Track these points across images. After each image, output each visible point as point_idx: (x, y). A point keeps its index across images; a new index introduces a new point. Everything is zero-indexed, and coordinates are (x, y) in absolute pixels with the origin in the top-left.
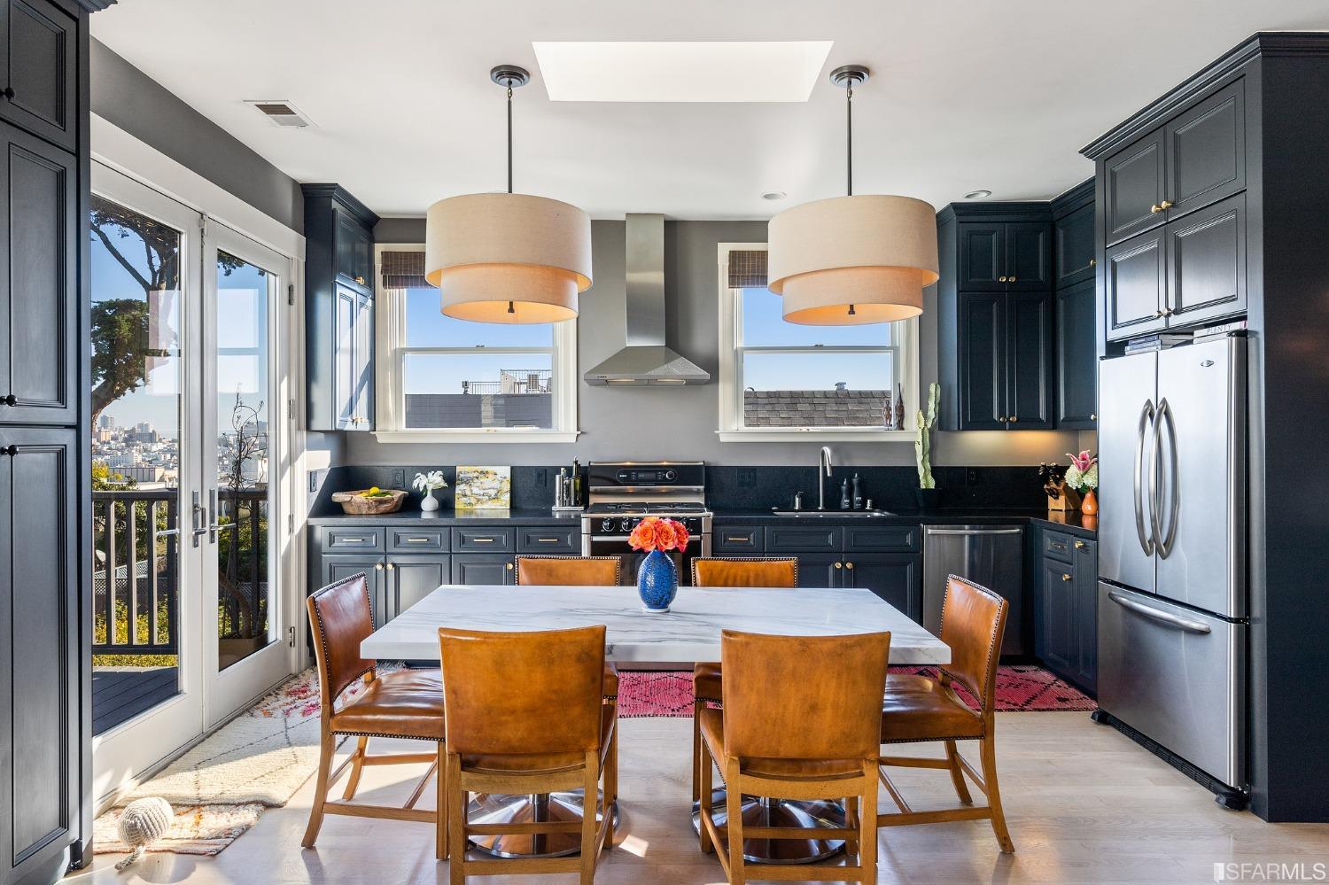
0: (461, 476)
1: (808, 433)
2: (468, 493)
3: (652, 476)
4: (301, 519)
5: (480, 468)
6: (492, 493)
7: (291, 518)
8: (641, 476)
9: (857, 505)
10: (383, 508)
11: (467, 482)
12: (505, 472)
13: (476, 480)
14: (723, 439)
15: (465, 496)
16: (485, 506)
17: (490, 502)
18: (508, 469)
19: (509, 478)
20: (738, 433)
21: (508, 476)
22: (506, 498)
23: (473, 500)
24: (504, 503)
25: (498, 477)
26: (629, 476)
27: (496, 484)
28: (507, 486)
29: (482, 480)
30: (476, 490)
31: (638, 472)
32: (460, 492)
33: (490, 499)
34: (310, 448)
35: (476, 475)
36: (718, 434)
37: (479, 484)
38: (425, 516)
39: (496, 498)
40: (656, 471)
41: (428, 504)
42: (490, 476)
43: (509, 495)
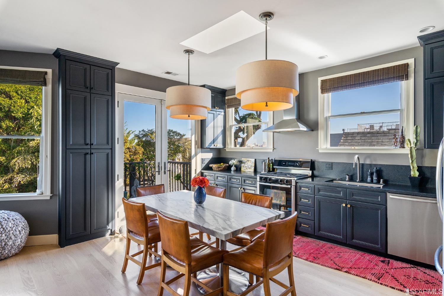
0: (243, 161)
1: (355, 149)
2: (244, 166)
3: (293, 164)
4: (199, 170)
5: (247, 159)
6: (250, 166)
7: (196, 170)
8: (289, 164)
9: (374, 181)
10: (220, 169)
11: (244, 163)
13: (246, 163)
14: (320, 151)
16: (248, 170)
18: (254, 160)
19: (254, 162)
20: (326, 149)
22: (253, 168)
23: (245, 168)
24: (252, 170)
25: (252, 162)
26: (286, 163)
27: (251, 164)
28: (253, 165)
29: (248, 163)
30: (246, 166)
31: (288, 162)
32: (242, 166)
33: (249, 168)
34: (202, 152)
35: (246, 161)
36: (318, 149)
38: (232, 172)
39: (251, 168)
40: (294, 162)
41: (233, 168)
42: (250, 161)
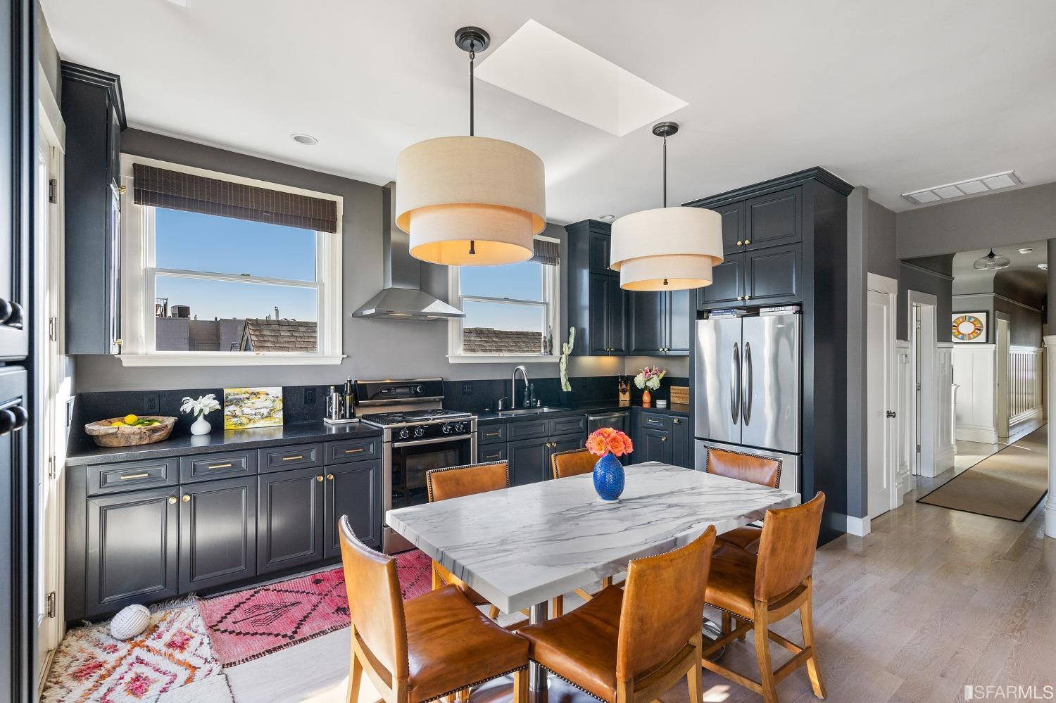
0: (230, 397)
2: (238, 413)
3: (406, 390)
5: (251, 390)
6: (265, 412)
9: (532, 405)
10: (157, 436)
11: (238, 402)
12: (278, 392)
13: (246, 401)
14: (451, 361)
15: (235, 416)
16: (257, 425)
17: (262, 421)
18: (280, 390)
19: (281, 398)
20: (461, 357)
21: (280, 395)
22: (279, 416)
23: (244, 420)
24: (277, 420)
25: (270, 397)
26: (389, 391)
27: (269, 404)
28: (279, 405)
29: (253, 401)
30: (246, 410)
31: (396, 388)
32: (229, 413)
33: (262, 418)
35: (247, 395)
36: (446, 358)
37: (250, 404)
39: (269, 416)
41: (200, 428)
42: (261, 396)
43: (281, 413)
